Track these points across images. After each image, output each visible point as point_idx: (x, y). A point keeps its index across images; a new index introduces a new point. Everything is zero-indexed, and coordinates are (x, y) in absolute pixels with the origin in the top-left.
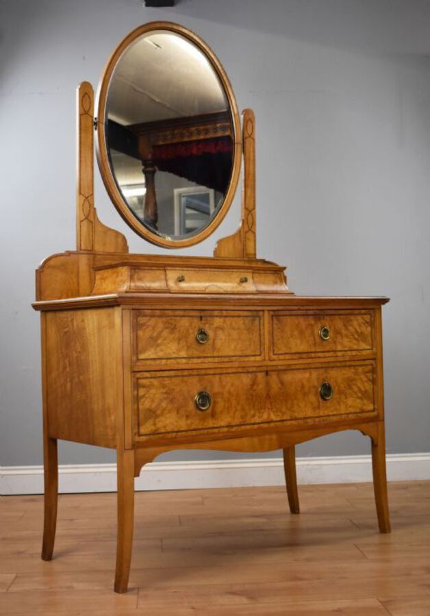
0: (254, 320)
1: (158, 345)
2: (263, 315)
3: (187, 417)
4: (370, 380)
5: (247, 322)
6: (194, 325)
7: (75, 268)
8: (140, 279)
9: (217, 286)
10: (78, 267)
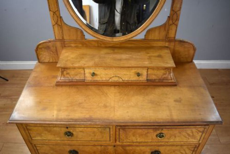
1: (42, 136)
4: (191, 150)
5: (100, 129)
6: (62, 130)
7: (54, 48)
8: (67, 74)
9: (119, 77)
10: (56, 47)
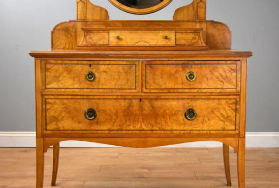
0: (131, 67)
1: (59, 81)
2: (139, 63)
3: (79, 122)
4: (232, 109)
5: (125, 68)
6: (85, 69)
7: (74, 30)
8: (90, 38)
9: (145, 41)
10: (76, 29)
